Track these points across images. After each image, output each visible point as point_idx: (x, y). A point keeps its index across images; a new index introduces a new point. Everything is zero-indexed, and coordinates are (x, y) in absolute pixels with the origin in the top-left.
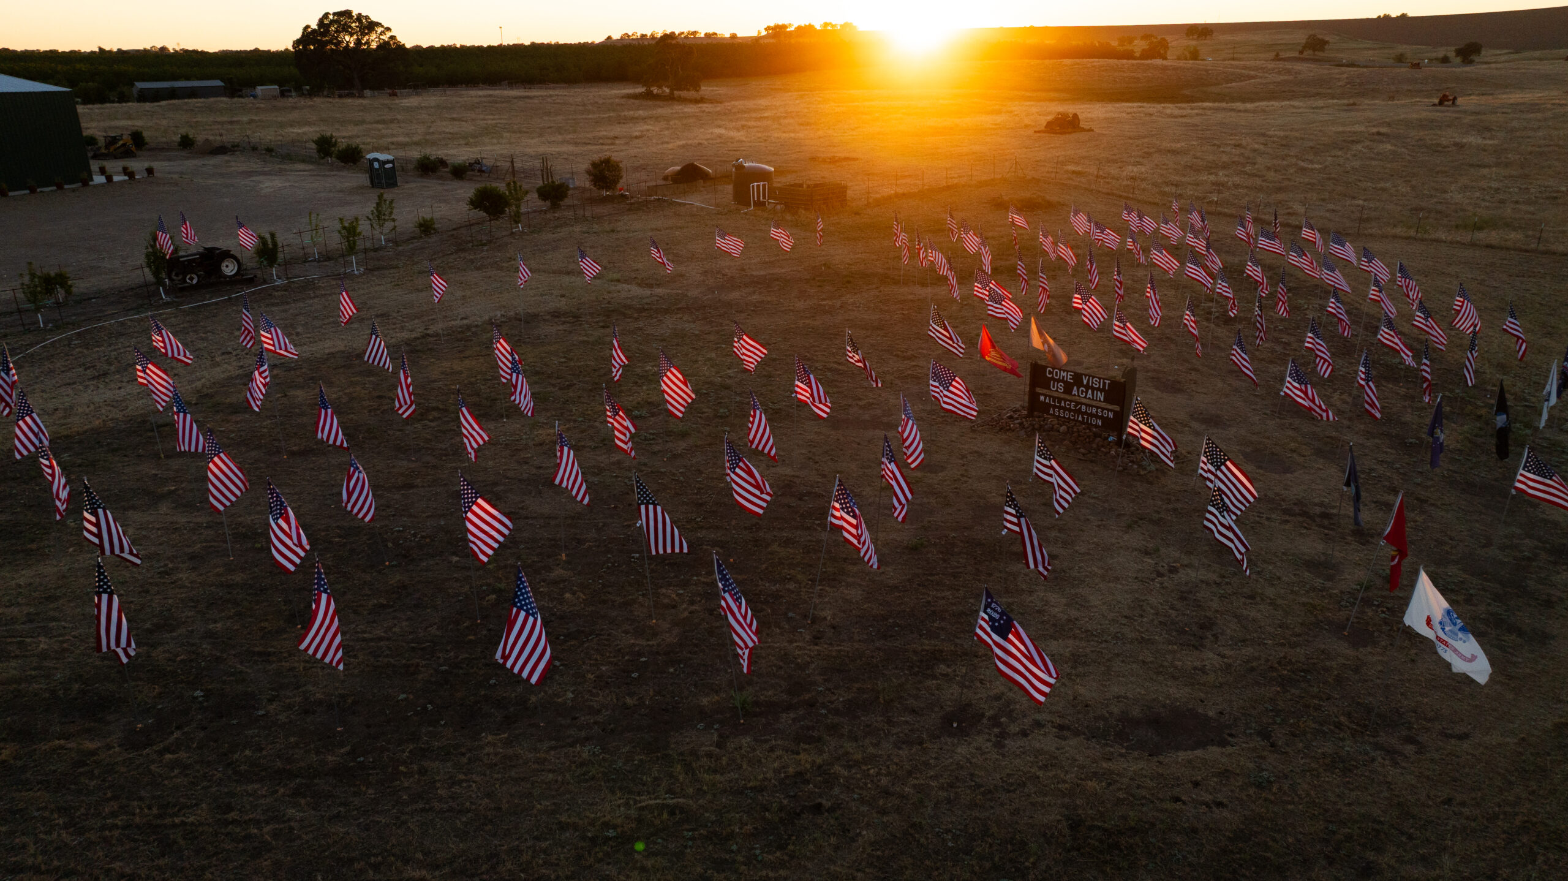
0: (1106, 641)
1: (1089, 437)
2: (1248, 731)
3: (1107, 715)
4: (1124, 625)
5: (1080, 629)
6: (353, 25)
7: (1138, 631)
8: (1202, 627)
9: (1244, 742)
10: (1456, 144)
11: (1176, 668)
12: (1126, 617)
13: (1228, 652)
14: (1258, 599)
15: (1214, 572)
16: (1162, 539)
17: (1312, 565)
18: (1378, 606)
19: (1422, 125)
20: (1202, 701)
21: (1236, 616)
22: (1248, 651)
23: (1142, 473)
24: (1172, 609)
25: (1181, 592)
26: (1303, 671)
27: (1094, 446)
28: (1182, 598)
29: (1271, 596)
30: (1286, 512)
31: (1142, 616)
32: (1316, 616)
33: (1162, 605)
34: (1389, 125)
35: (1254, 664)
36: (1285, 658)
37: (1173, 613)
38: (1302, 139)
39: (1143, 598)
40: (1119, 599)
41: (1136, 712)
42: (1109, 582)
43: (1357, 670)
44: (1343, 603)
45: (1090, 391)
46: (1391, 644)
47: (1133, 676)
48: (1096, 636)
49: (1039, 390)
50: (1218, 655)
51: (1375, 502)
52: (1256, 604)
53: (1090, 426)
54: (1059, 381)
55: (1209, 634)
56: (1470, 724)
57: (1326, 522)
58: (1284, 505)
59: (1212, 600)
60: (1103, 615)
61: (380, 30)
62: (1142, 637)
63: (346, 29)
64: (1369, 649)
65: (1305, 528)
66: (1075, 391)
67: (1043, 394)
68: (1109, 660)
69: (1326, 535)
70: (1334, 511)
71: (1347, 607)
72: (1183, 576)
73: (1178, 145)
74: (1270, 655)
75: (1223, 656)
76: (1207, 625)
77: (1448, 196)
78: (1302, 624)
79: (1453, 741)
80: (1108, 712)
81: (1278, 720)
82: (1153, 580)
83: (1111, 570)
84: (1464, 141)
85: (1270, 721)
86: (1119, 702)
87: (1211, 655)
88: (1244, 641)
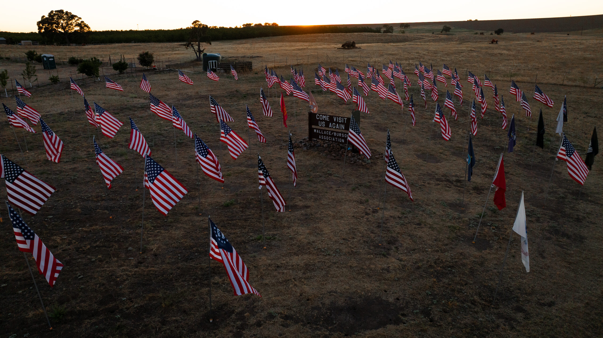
0: (329, 255)
1: (338, 149)
2: (415, 311)
3: (321, 306)
4: (342, 244)
5: (314, 248)
6: (65, 16)
7: (350, 247)
8: (389, 243)
9: (412, 320)
10: (499, 53)
11: (371, 270)
12: (344, 239)
13: (404, 258)
14: (423, 225)
15: (399, 211)
16: (371, 195)
17: (453, 205)
18: (490, 226)
19: (487, 48)
20: (386, 291)
21: (409, 236)
22: (416, 256)
23: (364, 164)
24: (372, 233)
25: (379, 223)
26: (450, 267)
27: (340, 152)
28: (379, 227)
29: (431, 224)
30: (438, 180)
31: (354, 238)
32: (456, 233)
33: (366, 230)
34: (474, 48)
35: (420, 264)
36: (438, 259)
37: (373, 235)
38: (442, 51)
39: (356, 228)
40: (341, 229)
41: (341, 302)
42: (337, 219)
43: (481, 264)
44: (471, 225)
45: (337, 125)
46: (500, 247)
47: (342, 276)
48: (323, 252)
49: (313, 127)
50: (398, 259)
51: (483, 174)
52: (422, 228)
53: (339, 143)
54: (322, 121)
55: (393, 247)
56: (553, 295)
57: (459, 184)
58: (437, 177)
59: (396, 227)
60: (330, 239)
61: (76, 18)
62: (352, 251)
63: (61, 17)
64: (488, 251)
65: (448, 187)
66: (330, 126)
67: (315, 129)
68: (328, 267)
69: (459, 190)
70: (463, 179)
71: (473, 227)
72: (380, 214)
73: (394, 52)
74: (430, 258)
75: (401, 260)
76: (392, 242)
77: (499, 68)
78: (448, 238)
79: (546, 308)
80: (322, 303)
81: (435, 301)
82: (363, 217)
83: (339, 212)
84: (502, 52)
85: (430, 302)
86: (331, 295)
87: (394, 260)
88: (414, 250)
